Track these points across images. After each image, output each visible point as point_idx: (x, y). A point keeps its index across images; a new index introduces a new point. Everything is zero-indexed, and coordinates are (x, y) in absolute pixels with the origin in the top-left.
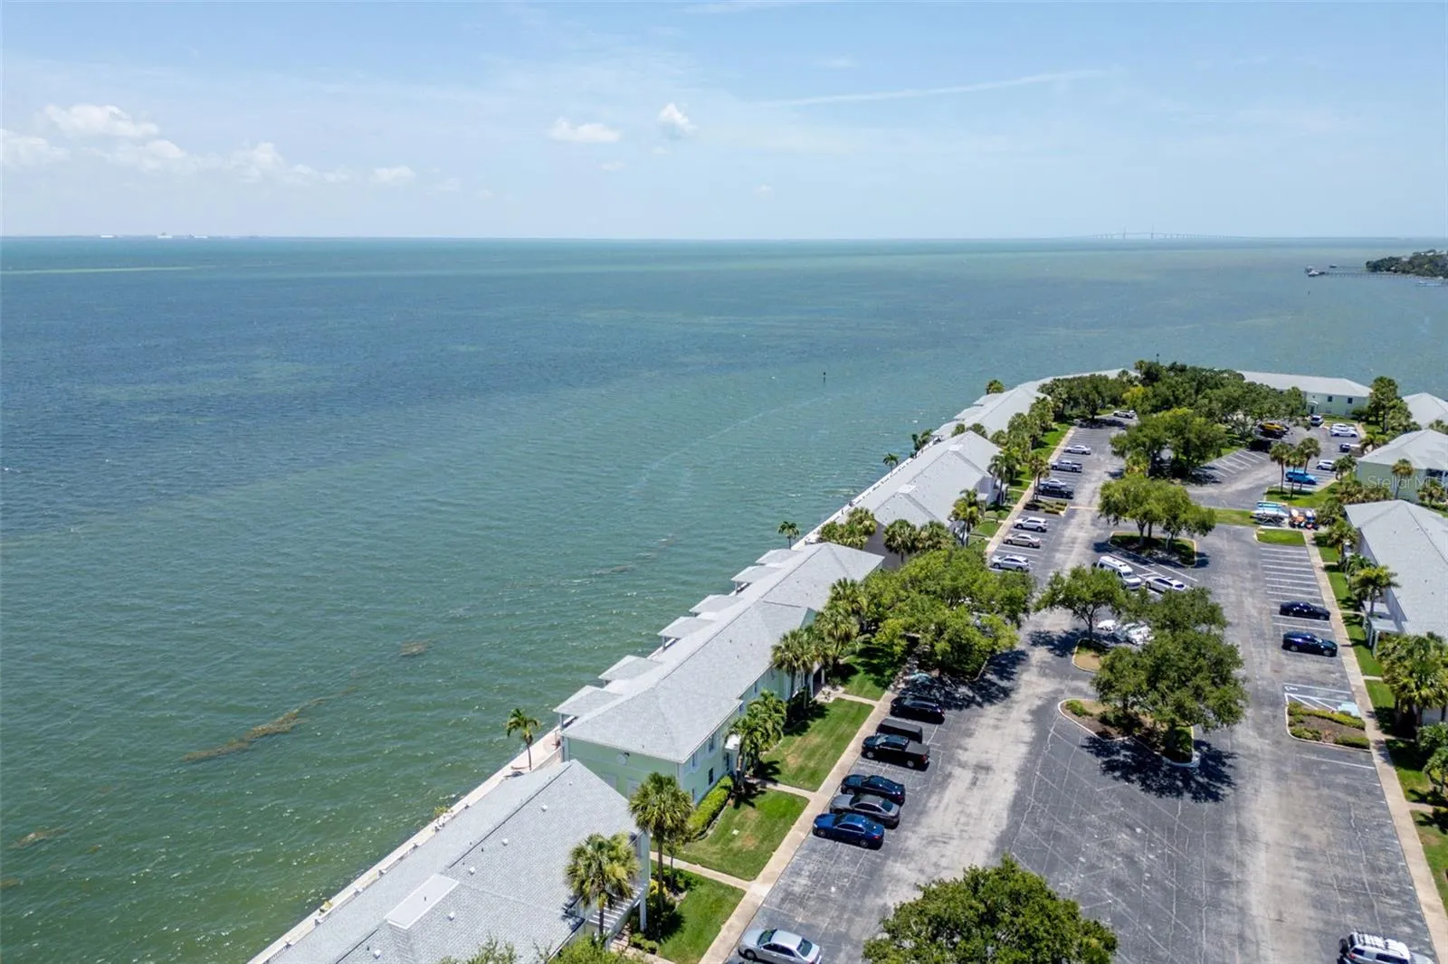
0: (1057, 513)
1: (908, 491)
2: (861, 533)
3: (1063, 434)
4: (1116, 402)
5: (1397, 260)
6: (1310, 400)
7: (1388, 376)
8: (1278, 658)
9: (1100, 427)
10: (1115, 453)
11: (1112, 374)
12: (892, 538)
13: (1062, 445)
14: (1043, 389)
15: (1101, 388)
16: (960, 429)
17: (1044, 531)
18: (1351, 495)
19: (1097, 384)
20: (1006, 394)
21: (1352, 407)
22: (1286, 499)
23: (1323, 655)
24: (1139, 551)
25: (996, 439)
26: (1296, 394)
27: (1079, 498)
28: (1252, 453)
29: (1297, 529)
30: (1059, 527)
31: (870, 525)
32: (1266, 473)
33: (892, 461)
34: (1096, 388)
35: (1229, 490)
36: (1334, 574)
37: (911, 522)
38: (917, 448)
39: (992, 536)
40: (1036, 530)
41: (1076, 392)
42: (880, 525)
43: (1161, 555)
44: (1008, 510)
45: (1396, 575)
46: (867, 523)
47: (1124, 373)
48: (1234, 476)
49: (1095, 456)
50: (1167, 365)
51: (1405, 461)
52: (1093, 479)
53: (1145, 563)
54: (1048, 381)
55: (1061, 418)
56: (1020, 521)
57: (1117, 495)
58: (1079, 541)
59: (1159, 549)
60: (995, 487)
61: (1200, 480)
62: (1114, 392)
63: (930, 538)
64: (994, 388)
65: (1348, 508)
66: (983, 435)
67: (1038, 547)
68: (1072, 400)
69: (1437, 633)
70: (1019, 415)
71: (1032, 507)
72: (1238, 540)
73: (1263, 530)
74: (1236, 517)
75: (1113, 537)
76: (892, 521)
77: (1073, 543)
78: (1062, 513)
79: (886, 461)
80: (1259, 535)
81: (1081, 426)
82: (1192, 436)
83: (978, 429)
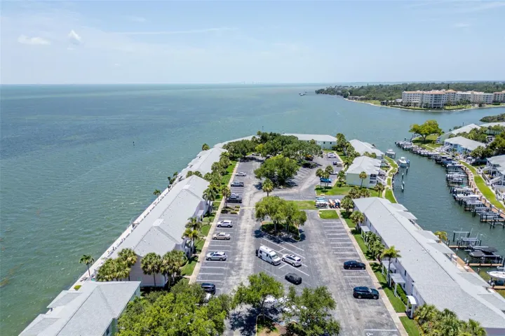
0: (236, 213)
1: (158, 224)
2: (126, 267)
3: (234, 167)
4: (253, 150)
5: (323, 90)
6: (318, 144)
7: (341, 133)
8: (355, 306)
9: (248, 161)
10: (256, 177)
11: (249, 138)
12: (145, 267)
13: (235, 173)
14: (225, 147)
15: (247, 145)
16: (190, 174)
17: (231, 227)
18: (354, 194)
19: (245, 143)
20: (210, 150)
21: (332, 145)
22: (323, 192)
23: (373, 298)
24: (275, 234)
25: (206, 178)
26: (313, 142)
27: (245, 202)
28: (305, 169)
29: (333, 209)
30: (238, 222)
31: (132, 260)
32: (312, 179)
33: (158, 193)
34: (245, 145)
35: (302, 189)
36: (357, 235)
37: (157, 254)
38: (171, 183)
39: (207, 235)
40: (227, 227)
41: (237, 148)
42: (139, 257)
43: (285, 235)
44: (213, 215)
45: (399, 251)
46: (129, 259)
47: (254, 137)
48: (302, 181)
49: (248, 177)
50: (269, 133)
51: (364, 172)
52: (249, 189)
53: (279, 242)
54: (226, 143)
55: (233, 159)
56: (219, 223)
57: (263, 209)
58: (248, 231)
59: (284, 231)
60: (207, 204)
61: (290, 185)
62: (252, 147)
63: (168, 263)
64: (205, 148)
65: (354, 200)
66: (200, 176)
67: (229, 239)
68: (236, 151)
69: (451, 310)
70: (216, 163)
71: (224, 212)
72: (314, 219)
73: (320, 211)
74: (309, 205)
75: (263, 226)
76: (146, 254)
77: (245, 233)
78: (238, 212)
79: (155, 193)
80: (320, 215)
81: (241, 161)
82: (285, 168)
83: (197, 174)
